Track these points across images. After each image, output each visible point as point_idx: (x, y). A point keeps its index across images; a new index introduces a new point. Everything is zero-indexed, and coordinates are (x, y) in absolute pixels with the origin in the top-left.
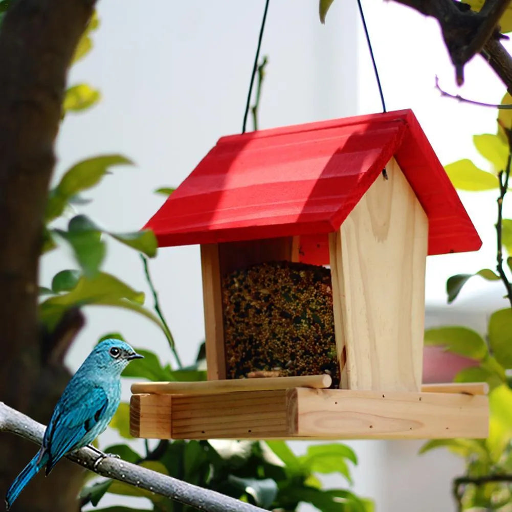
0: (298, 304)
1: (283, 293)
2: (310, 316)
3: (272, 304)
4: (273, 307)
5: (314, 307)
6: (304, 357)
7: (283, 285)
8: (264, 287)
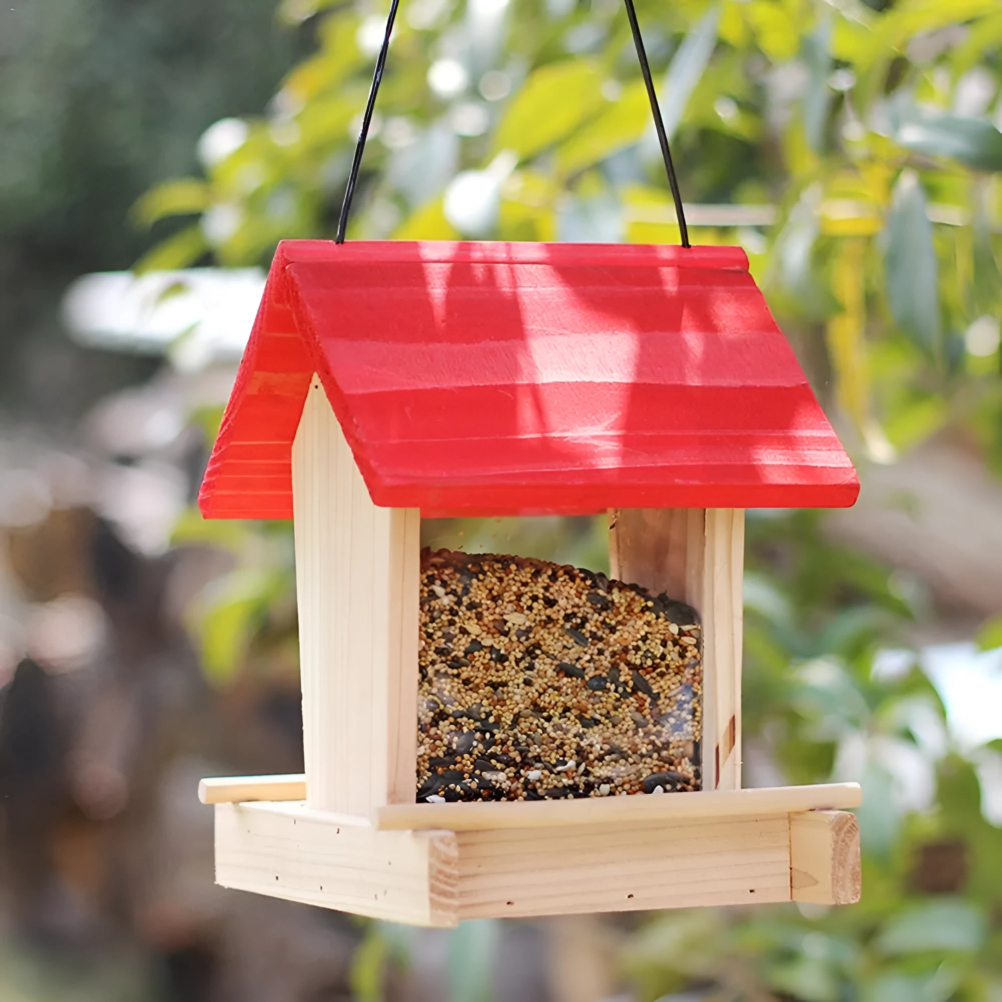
0: (601, 652)
1: (568, 626)
2: (629, 678)
3: (538, 646)
4: (538, 652)
5: (638, 662)
6: (607, 758)
7: (569, 611)
8: (520, 609)
